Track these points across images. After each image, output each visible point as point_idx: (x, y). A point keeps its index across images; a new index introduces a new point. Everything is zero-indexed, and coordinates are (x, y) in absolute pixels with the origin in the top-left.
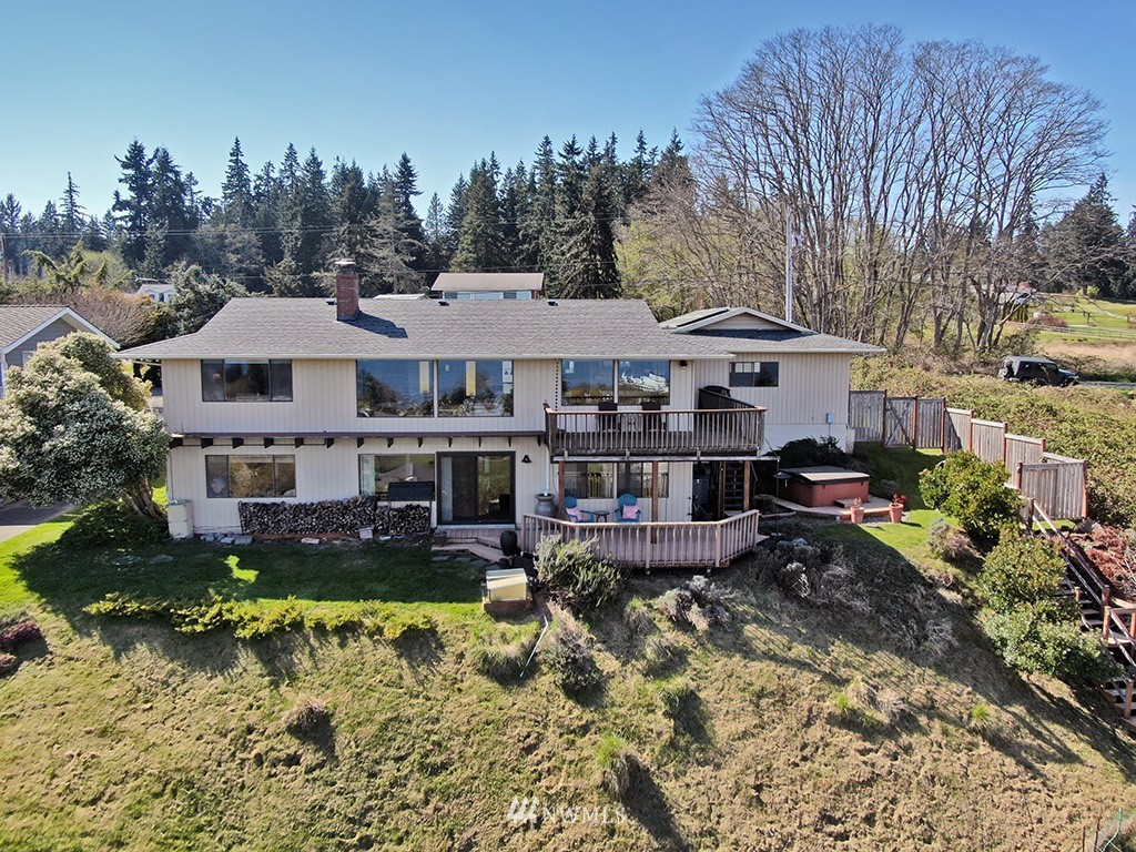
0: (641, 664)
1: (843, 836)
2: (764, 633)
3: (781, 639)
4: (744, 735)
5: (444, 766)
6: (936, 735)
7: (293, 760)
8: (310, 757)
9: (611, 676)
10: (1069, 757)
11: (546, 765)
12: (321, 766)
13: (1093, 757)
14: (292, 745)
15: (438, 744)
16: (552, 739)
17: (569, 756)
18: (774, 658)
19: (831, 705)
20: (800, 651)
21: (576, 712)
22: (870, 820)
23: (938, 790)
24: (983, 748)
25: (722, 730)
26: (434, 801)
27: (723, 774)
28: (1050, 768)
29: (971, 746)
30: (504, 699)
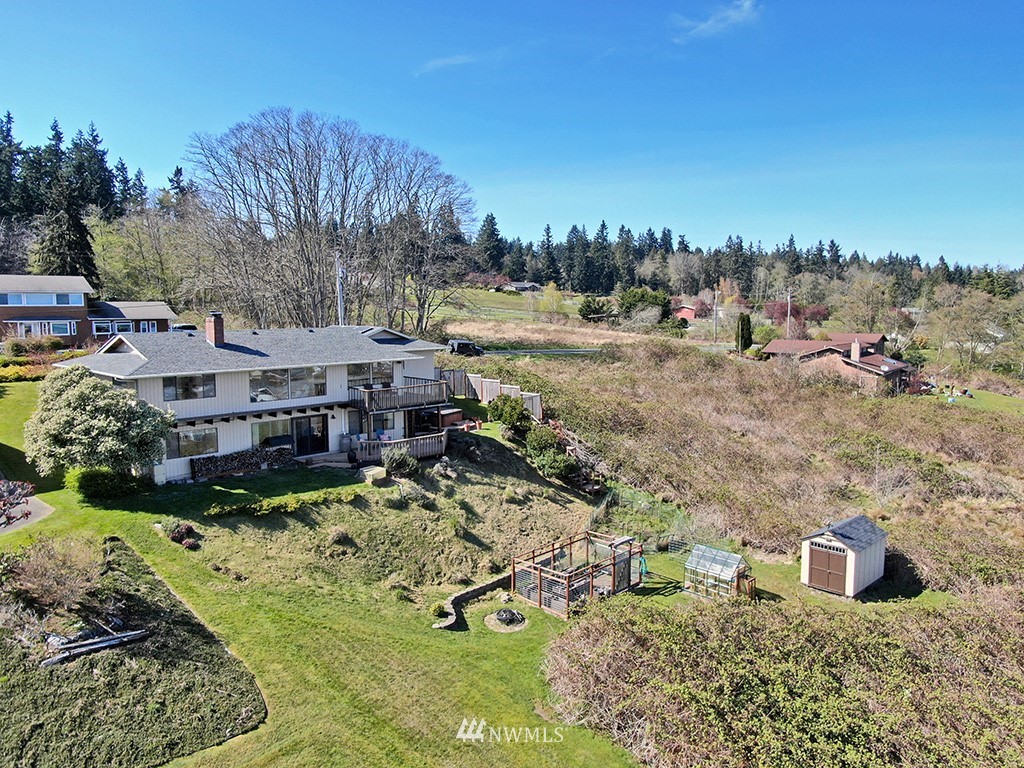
0: (441, 494)
1: (528, 535)
2: (473, 476)
3: (479, 477)
4: (486, 511)
5: (399, 542)
6: (536, 501)
7: (344, 553)
8: (350, 550)
9: (434, 499)
10: (572, 502)
11: (433, 533)
12: (356, 552)
13: (578, 501)
14: (340, 549)
15: (393, 535)
16: (431, 526)
17: (439, 528)
18: (480, 483)
19: (505, 497)
20: (486, 480)
21: (432, 514)
22: (532, 529)
23: (545, 517)
24: (550, 503)
25: (479, 510)
26: (404, 554)
27: (486, 524)
28: (568, 505)
29: (547, 503)
30: (404, 515)
